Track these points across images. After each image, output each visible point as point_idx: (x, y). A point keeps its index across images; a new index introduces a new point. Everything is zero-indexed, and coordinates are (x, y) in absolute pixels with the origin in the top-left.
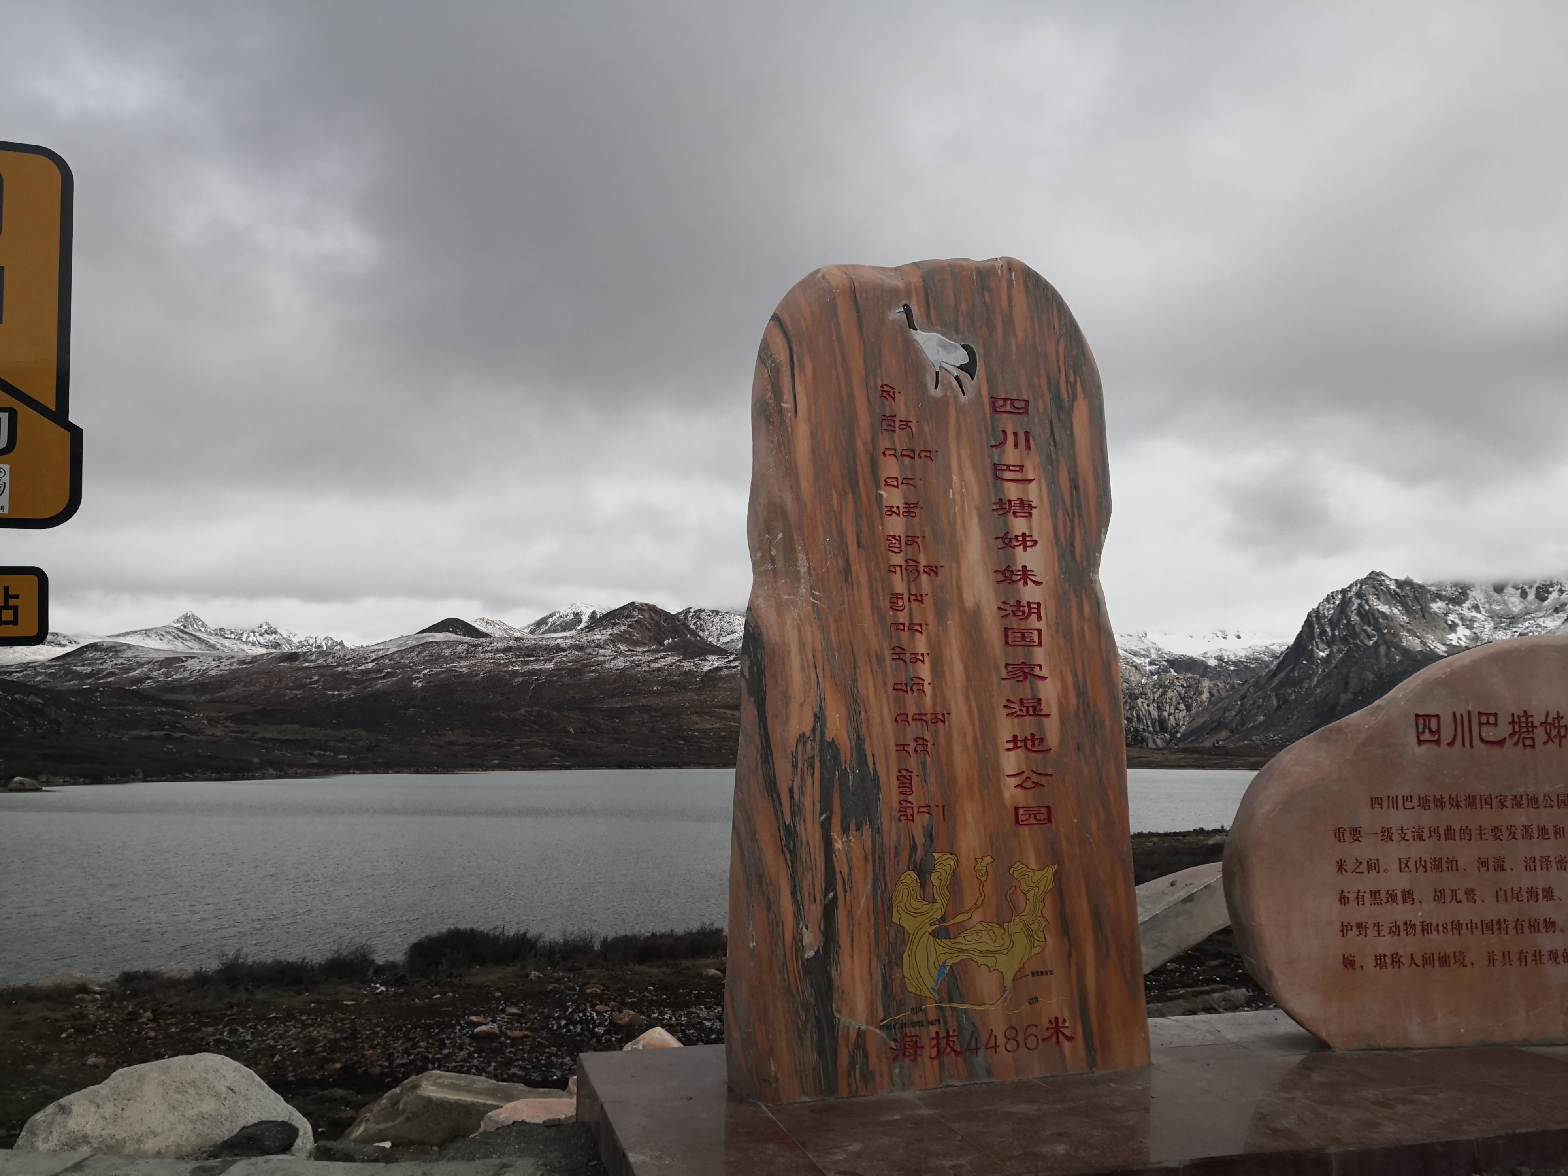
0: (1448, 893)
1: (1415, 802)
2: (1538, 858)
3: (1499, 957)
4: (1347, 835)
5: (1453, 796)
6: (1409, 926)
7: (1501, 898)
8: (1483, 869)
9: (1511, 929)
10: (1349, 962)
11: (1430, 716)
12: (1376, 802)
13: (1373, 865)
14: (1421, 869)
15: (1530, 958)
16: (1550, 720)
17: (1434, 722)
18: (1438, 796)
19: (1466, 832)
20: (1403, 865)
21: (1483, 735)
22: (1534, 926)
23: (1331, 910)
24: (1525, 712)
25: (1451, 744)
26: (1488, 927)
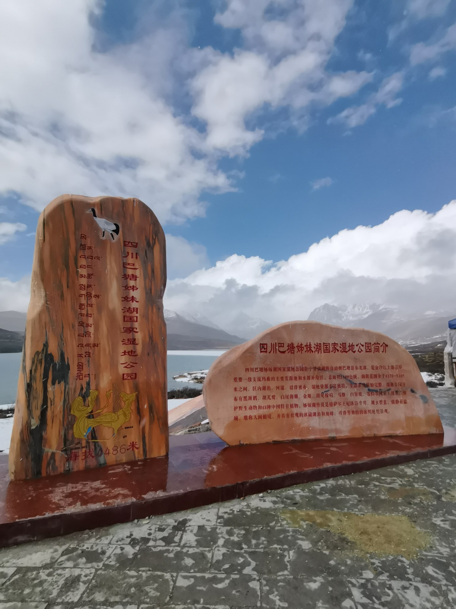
0: (267, 397)
1: (259, 369)
2: (294, 386)
3: (281, 416)
4: (238, 380)
5: (270, 368)
6: (255, 407)
7: (283, 398)
8: (278, 389)
9: (285, 407)
10: (236, 418)
11: (264, 344)
12: (247, 370)
13: (245, 389)
14: (260, 390)
15: (290, 415)
16: (299, 345)
17: (265, 346)
18: (265, 368)
19: (273, 379)
20: (254, 389)
21: (280, 350)
22: (292, 406)
23: (232, 403)
24: (292, 343)
25: (270, 352)
26: (278, 406)
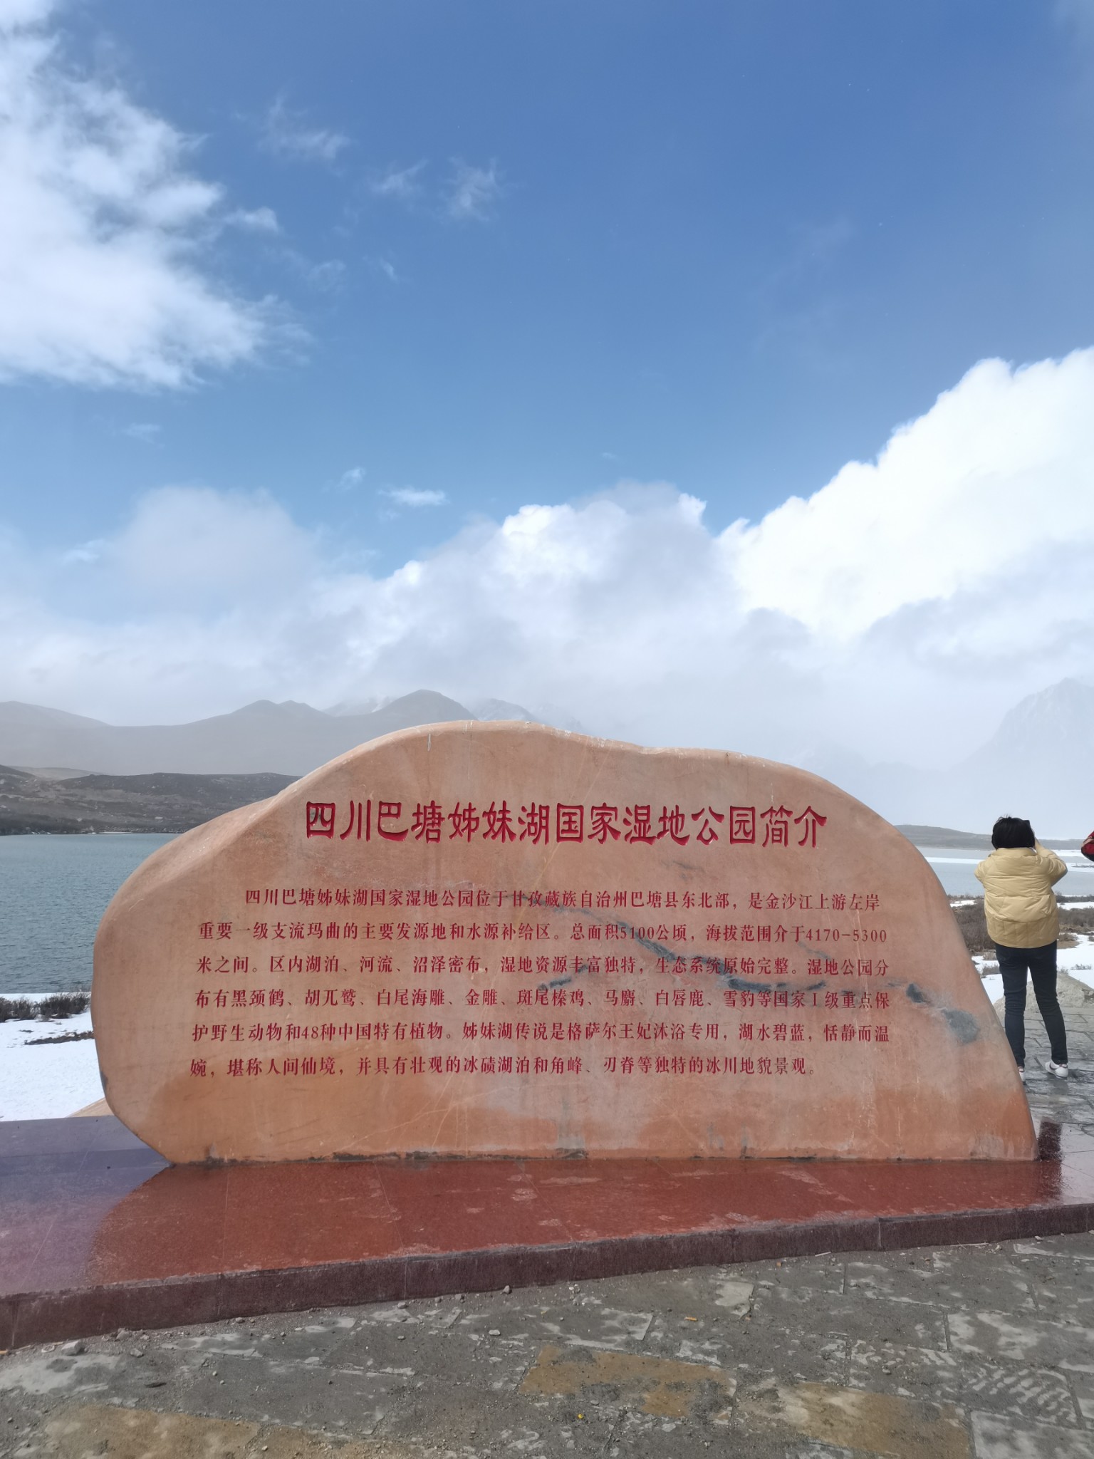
0: (323, 995)
1: (297, 896)
2: (430, 959)
3: (374, 1064)
4: (215, 930)
5: (342, 891)
6: (274, 1030)
7: (384, 1001)
8: (367, 970)
9: (391, 1035)
10: (198, 1068)
11: (323, 805)
12: (252, 895)
13: (241, 964)
14: (296, 969)
15: (408, 1065)
16: (460, 812)
17: (327, 814)
18: (324, 891)
19: (351, 930)
20: (275, 964)
21: (383, 826)
22: (417, 1031)
23: (191, 1014)
24: (433, 802)
25: (343, 836)
26: (365, 1031)
